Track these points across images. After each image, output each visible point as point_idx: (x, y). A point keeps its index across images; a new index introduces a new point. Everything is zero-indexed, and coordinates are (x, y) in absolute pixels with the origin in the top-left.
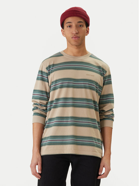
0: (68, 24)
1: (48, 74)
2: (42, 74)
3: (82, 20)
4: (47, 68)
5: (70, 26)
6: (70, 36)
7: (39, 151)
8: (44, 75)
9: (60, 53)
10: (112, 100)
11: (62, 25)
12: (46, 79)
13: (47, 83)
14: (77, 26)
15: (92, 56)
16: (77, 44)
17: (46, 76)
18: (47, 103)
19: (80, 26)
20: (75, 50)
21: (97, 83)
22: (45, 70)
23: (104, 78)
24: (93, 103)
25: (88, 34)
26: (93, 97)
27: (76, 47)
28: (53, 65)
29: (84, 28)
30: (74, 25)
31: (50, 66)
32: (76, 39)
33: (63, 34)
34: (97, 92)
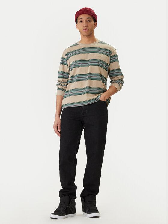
0: (80, 20)
1: (67, 59)
2: (63, 59)
3: (90, 17)
4: (66, 55)
5: (81, 22)
6: (82, 28)
7: (59, 115)
8: (64, 60)
9: (77, 43)
10: (121, 73)
11: (76, 21)
12: (66, 63)
13: (67, 66)
14: (86, 21)
15: (100, 42)
16: (87, 35)
17: (66, 61)
18: (68, 80)
19: (89, 21)
20: (86, 39)
21: (103, 62)
22: (65, 57)
23: (110, 57)
24: (100, 76)
25: (96, 27)
26: (100, 72)
27: (86, 37)
28: (71, 52)
29: (93, 22)
30: (84, 20)
31: (68, 53)
32: (86, 30)
33: (77, 28)
34: (104, 68)
